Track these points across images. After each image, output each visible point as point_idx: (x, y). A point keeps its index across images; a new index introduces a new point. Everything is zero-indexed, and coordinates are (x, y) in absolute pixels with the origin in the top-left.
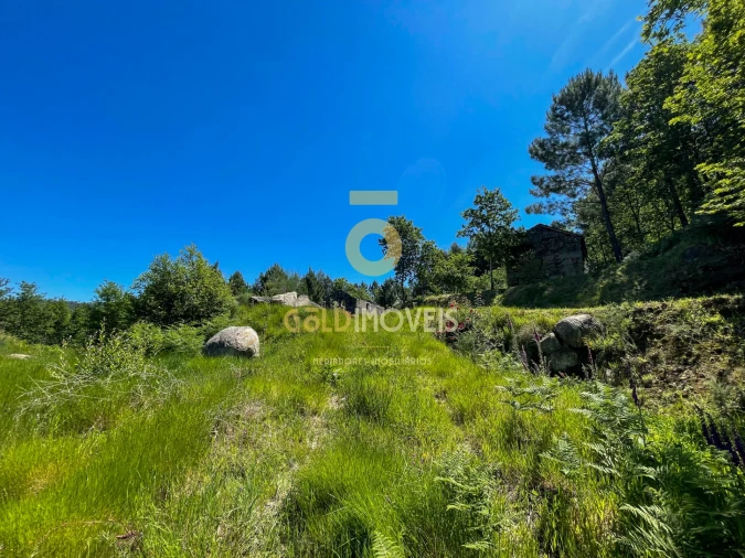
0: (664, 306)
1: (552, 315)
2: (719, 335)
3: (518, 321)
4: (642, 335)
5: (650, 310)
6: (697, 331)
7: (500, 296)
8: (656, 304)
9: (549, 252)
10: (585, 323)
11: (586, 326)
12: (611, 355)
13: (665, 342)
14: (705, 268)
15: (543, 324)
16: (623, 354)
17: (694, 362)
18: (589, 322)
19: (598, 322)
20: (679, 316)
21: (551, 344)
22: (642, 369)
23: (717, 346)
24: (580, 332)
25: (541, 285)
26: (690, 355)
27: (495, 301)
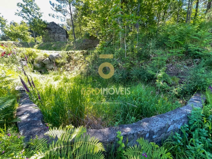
0: (74, 52)
1: (49, 53)
2: (82, 59)
3: (37, 54)
4: (69, 59)
5: (72, 53)
6: (78, 58)
7: (37, 45)
8: (73, 51)
9: (56, 33)
10: (57, 55)
11: (57, 56)
12: (63, 64)
13: (73, 60)
14: (86, 44)
15: (45, 55)
16: (65, 64)
17: (77, 65)
18: (58, 55)
19: (60, 55)
20: (76, 55)
21: (47, 61)
22: (68, 67)
23: (81, 61)
24: (55, 58)
25: (52, 43)
26: (76, 63)
27: (35, 47)
